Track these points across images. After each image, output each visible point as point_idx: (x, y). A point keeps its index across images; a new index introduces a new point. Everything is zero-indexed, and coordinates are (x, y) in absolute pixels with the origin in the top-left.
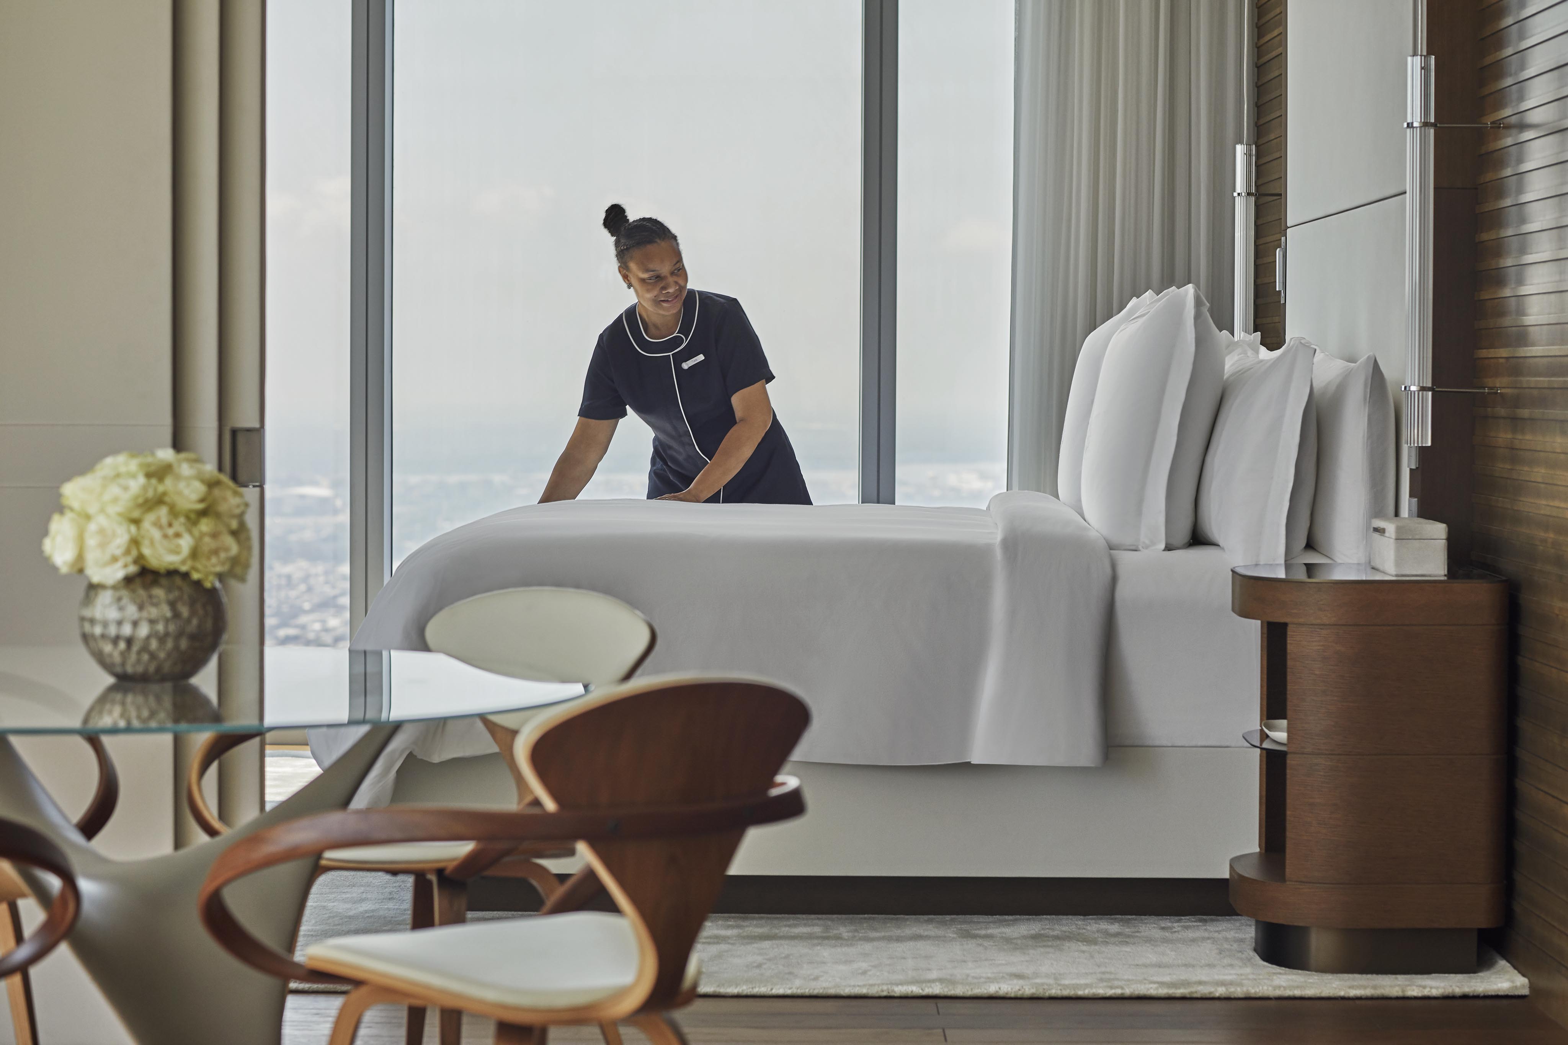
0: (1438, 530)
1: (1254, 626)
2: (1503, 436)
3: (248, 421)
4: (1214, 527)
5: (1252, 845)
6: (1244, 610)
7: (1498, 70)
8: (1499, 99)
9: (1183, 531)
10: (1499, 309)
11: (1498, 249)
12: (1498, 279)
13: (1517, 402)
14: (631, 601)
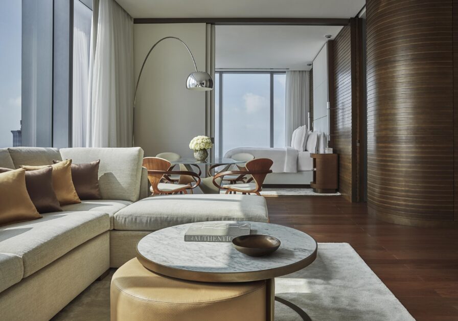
0: (332, 149)
1: (312, 159)
2: (337, 140)
3: (213, 137)
4: (308, 149)
5: (312, 181)
6: (311, 157)
7: (336, 103)
8: (336, 106)
9: (305, 149)
10: (337, 127)
11: (336, 121)
12: (336, 124)
13: (338, 136)
14: (252, 154)
